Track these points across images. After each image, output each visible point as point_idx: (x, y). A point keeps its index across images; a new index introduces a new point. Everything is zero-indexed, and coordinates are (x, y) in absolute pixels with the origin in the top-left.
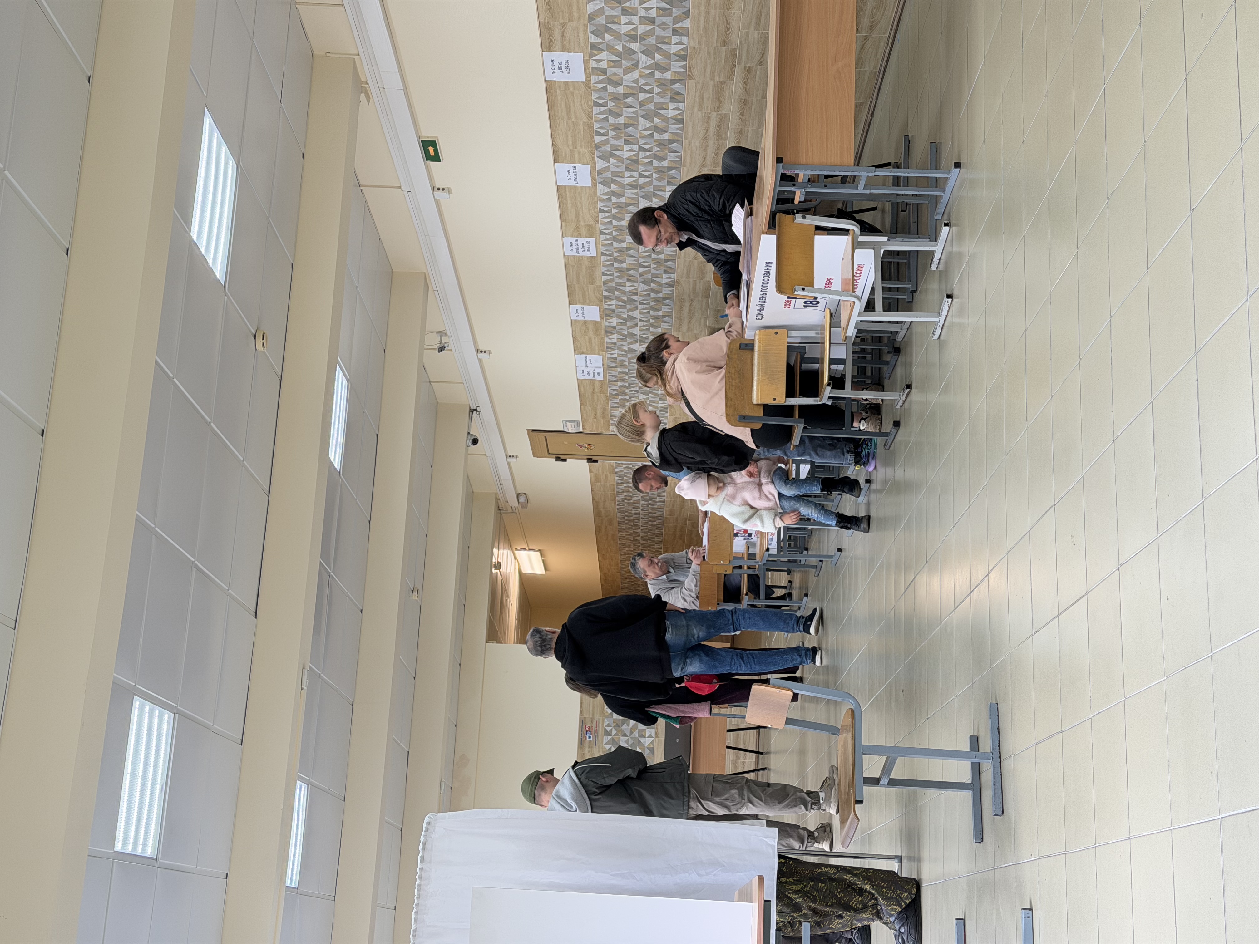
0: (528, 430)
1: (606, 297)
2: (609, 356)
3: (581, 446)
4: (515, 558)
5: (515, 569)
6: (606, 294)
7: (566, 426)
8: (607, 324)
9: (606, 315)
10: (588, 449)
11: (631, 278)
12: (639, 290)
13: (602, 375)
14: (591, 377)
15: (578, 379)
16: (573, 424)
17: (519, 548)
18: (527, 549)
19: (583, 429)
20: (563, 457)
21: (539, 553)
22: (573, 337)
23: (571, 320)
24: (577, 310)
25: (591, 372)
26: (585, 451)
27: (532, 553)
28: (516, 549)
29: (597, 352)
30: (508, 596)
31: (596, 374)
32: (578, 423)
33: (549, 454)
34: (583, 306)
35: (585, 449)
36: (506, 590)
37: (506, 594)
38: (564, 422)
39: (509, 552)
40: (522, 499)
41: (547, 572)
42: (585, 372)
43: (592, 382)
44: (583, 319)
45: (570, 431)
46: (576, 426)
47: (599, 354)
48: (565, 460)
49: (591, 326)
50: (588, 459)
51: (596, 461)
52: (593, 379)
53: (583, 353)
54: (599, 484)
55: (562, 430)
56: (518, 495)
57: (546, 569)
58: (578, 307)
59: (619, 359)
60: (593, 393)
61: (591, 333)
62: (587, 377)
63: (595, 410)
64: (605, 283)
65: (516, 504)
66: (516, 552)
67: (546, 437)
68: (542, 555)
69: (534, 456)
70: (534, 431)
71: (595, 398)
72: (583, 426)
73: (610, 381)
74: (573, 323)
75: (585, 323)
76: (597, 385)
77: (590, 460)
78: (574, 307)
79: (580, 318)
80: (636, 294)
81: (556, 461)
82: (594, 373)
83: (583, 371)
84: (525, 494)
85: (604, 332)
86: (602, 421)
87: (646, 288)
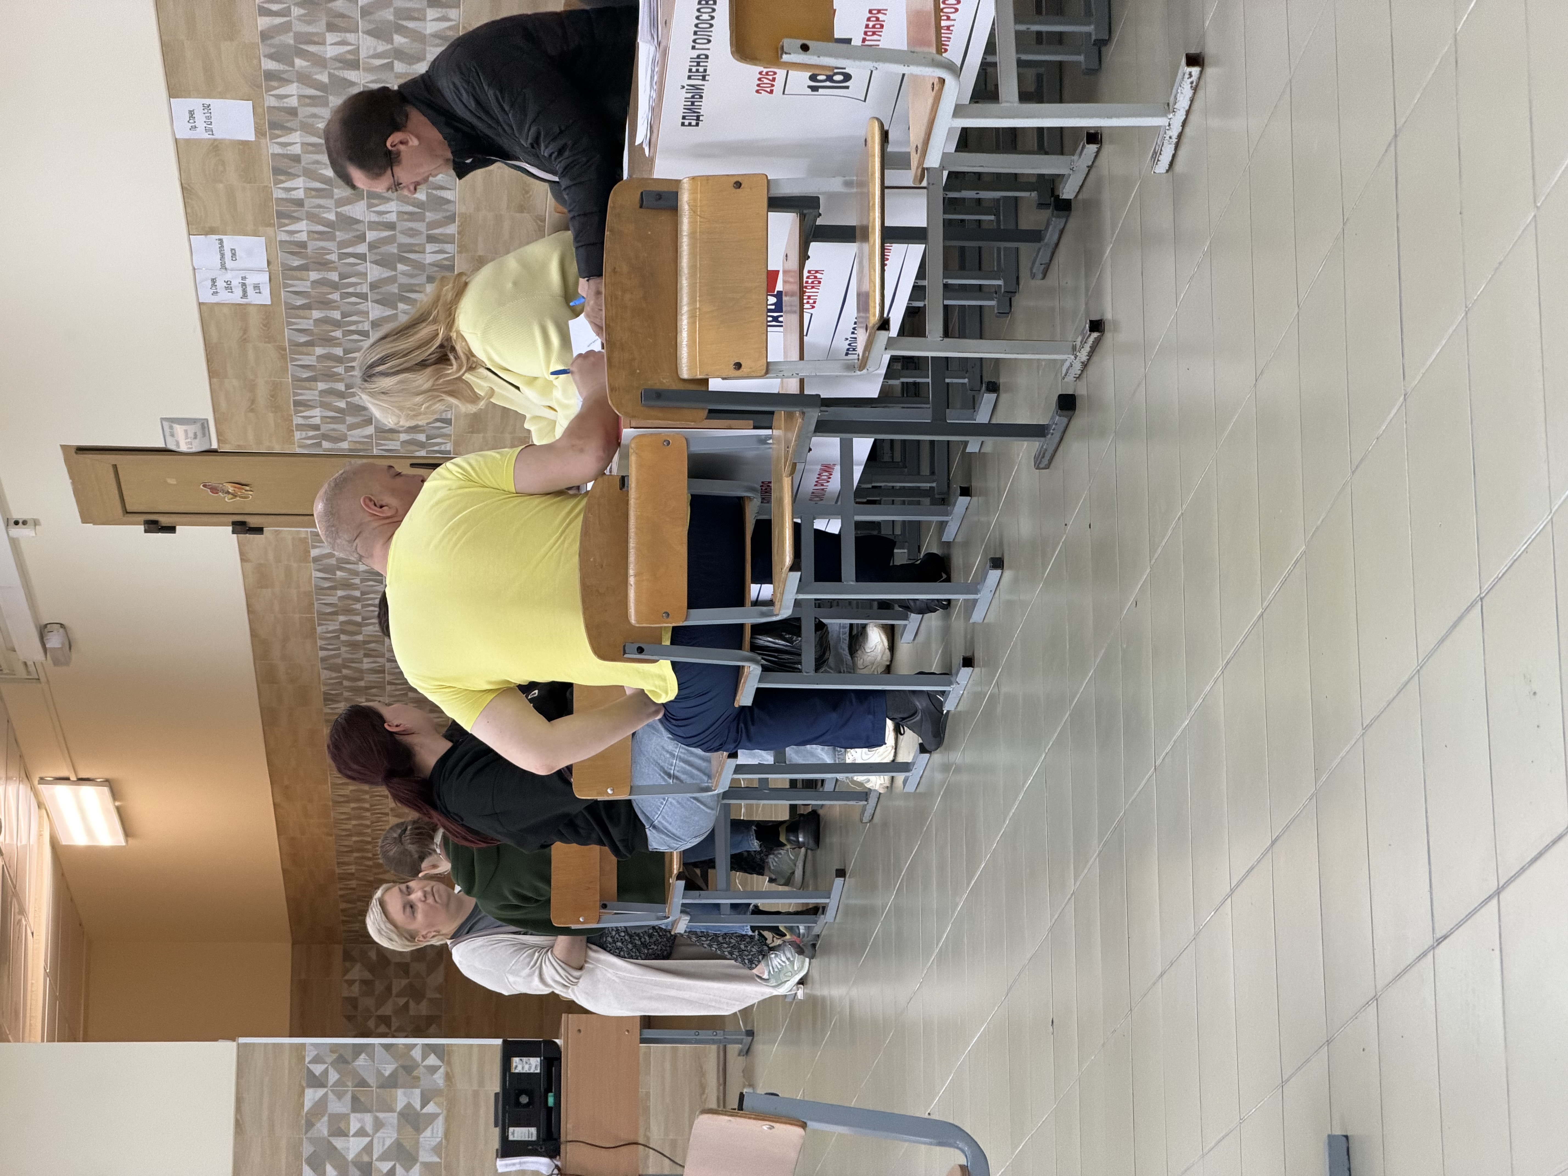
0: (64, 448)
1: (270, 76)
2: (284, 237)
3: (214, 490)
4: (40, 805)
5: (40, 835)
6: (269, 65)
7: (172, 435)
8: (278, 150)
9: (273, 125)
10: (235, 496)
11: (338, 21)
12: (363, 55)
13: (266, 291)
14: (236, 297)
15: (200, 304)
16: (191, 429)
17: (50, 774)
18: (73, 778)
19: (219, 441)
20: (164, 520)
21: (106, 790)
22: (183, 188)
23: (176, 141)
24: (191, 113)
25: (236, 283)
26: (227, 502)
27: (87, 790)
28: (42, 780)
29: (250, 227)
30: (22, 911)
31: (250, 290)
32: (204, 424)
33: (127, 512)
34: (207, 101)
35: (227, 499)
36: (16, 894)
37: (15, 908)
38: (166, 424)
39: (24, 789)
40: (55, 641)
41: (130, 840)
42: (220, 284)
43: (240, 310)
44: (206, 136)
45: (184, 448)
46: (199, 435)
47: (255, 234)
48: (171, 529)
49: (230, 157)
50: (235, 524)
51: (259, 530)
52: (244, 301)
53: (212, 231)
54: (267, 593)
55: (160, 444)
56: (43, 631)
57: (128, 832)
58: (196, 103)
59: (312, 246)
60: (244, 341)
61: (232, 176)
62: (224, 297)
63: (252, 388)
64: (265, 36)
65: (39, 656)
66: (42, 788)
67: (115, 467)
68: (115, 795)
69: (83, 523)
70: (81, 450)
71: (251, 354)
72: (219, 433)
73: (291, 307)
74: (182, 148)
75: (216, 147)
76: (255, 320)
77: (241, 527)
78: (182, 105)
79: (201, 133)
80: (354, 65)
81: (146, 531)
82: (244, 285)
83: (214, 281)
84: (62, 625)
85: (267, 173)
86: (271, 416)
87: (382, 47)
